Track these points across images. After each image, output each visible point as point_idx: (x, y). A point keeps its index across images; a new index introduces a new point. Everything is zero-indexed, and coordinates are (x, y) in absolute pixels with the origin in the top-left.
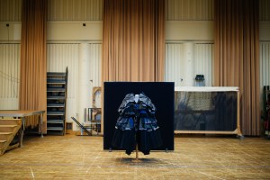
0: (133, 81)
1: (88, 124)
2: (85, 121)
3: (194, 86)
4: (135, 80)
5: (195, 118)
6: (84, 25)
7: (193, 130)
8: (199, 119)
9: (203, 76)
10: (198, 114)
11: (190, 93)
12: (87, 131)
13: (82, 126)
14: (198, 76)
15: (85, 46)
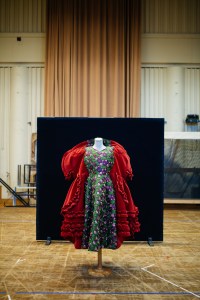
0: (92, 116)
1: (23, 188)
2: (19, 183)
3: (184, 130)
4: (95, 114)
5: (184, 179)
6: (19, 39)
7: (182, 197)
8: (190, 181)
9: (197, 117)
10: (189, 174)
11: (178, 141)
12: (21, 200)
13: (14, 193)
14: (190, 117)
15: (19, 70)
